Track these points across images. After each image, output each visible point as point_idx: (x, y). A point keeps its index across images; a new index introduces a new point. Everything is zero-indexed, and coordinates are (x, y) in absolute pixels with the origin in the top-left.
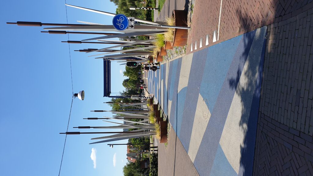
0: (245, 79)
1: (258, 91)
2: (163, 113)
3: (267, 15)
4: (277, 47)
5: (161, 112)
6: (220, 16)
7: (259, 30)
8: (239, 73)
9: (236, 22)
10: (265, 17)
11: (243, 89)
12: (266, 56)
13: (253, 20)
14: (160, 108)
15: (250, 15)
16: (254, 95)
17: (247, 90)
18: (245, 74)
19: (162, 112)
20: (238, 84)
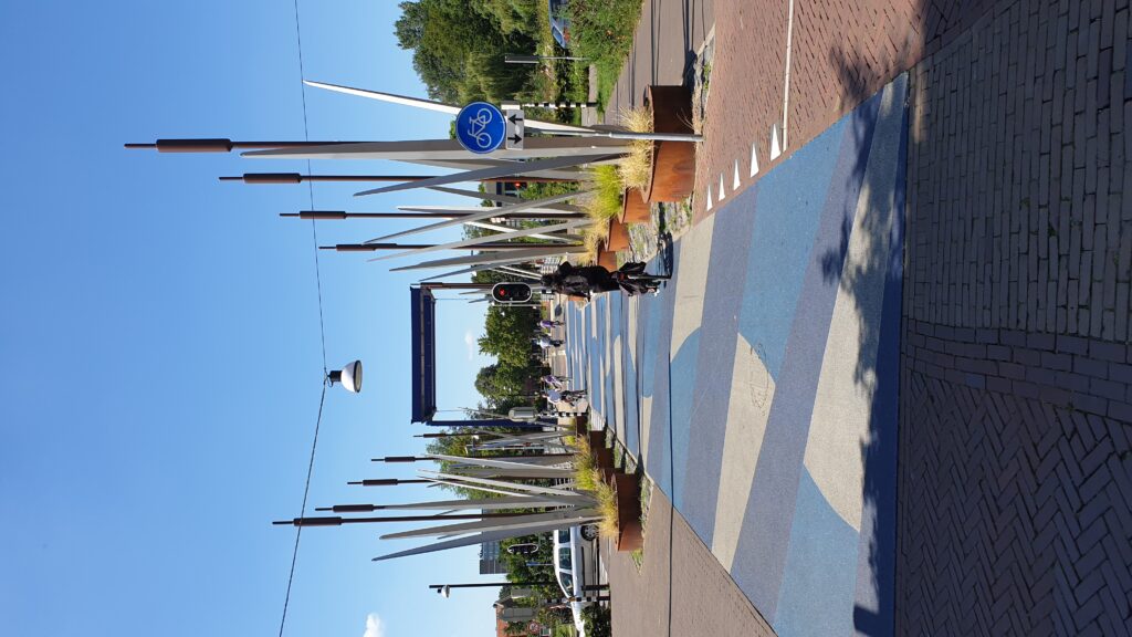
0: (863, 237)
1: (896, 263)
2: (625, 451)
3: (906, 43)
4: (934, 120)
5: (618, 450)
6: (787, 77)
7: (889, 89)
8: (846, 230)
9: (831, 83)
10: (900, 49)
11: (859, 270)
12: (910, 154)
13: (874, 66)
14: (614, 438)
15: (864, 52)
16: (888, 275)
17: (870, 268)
18: (863, 225)
19: (621, 450)
20: (845, 260)
